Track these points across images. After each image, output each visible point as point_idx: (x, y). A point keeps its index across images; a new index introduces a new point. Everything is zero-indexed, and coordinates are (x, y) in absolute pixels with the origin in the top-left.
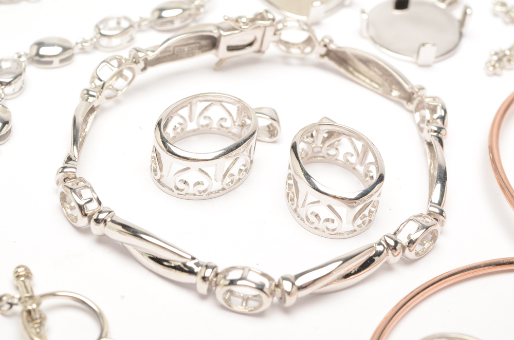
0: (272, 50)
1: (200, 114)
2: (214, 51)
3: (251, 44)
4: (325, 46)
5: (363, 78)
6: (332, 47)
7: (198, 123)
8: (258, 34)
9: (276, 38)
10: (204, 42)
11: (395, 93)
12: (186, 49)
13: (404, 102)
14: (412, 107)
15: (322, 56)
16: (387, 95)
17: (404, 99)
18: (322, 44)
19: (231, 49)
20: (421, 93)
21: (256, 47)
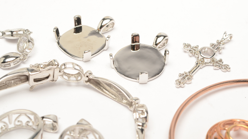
0: (59, 79)
1: (16, 120)
2: (27, 82)
3: (47, 77)
4: (87, 77)
5: (108, 93)
6: (91, 77)
7: (15, 124)
8: (51, 73)
9: (61, 73)
10: (23, 78)
11: (125, 101)
12: (13, 81)
13: (129, 107)
14: (132, 109)
15: (87, 82)
16: (120, 102)
17: (129, 104)
18: (86, 75)
19: (36, 80)
20: (137, 102)
21: (50, 78)
